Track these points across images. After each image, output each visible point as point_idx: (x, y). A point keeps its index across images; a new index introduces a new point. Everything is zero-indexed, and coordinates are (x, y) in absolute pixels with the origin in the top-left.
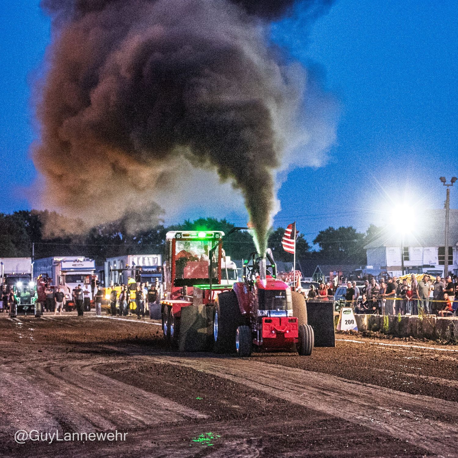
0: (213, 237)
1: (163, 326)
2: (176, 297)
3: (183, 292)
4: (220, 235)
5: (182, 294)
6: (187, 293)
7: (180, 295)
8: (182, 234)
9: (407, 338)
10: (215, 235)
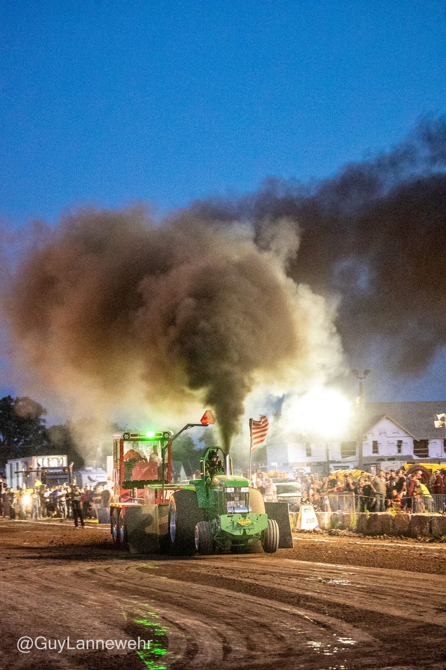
0: (161, 437)
1: (112, 530)
2: (125, 500)
3: (132, 495)
4: (169, 435)
5: (131, 496)
6: (136, 496)
7: (129, 497)
8: (131, 434)
9: (382, 536)
10: (164, 435)
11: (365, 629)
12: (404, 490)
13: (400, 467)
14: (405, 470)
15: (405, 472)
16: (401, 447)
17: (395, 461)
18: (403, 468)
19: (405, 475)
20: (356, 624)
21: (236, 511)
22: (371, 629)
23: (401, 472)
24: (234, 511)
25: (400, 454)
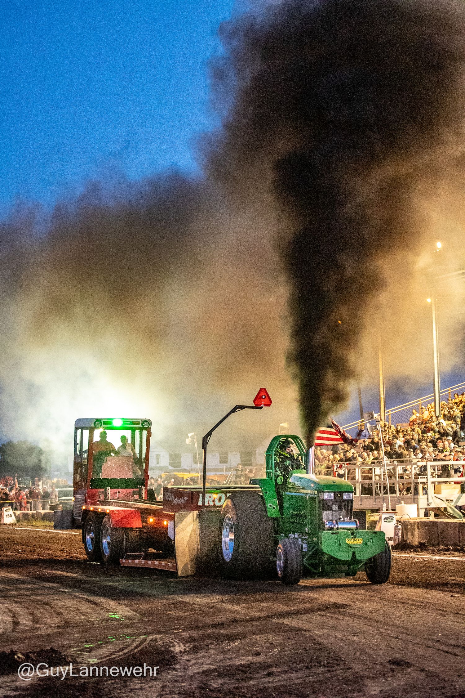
0: (139, 426)
2: (93, 502)
4: (149, 423)
10: (142, 424)
11: (127, 606)
12: (161, 495)
13: (158, 475)
14: (162, 478)
15: (163, 480)
16: (159, 460)
17: (154, 471)
18: (161, 477)
19: (163, 482)
20: (121, 602)
21: (340, 526)
22: (132, 606)
23: (159, 480)
24: (338, 525)
25: (158, 465)
